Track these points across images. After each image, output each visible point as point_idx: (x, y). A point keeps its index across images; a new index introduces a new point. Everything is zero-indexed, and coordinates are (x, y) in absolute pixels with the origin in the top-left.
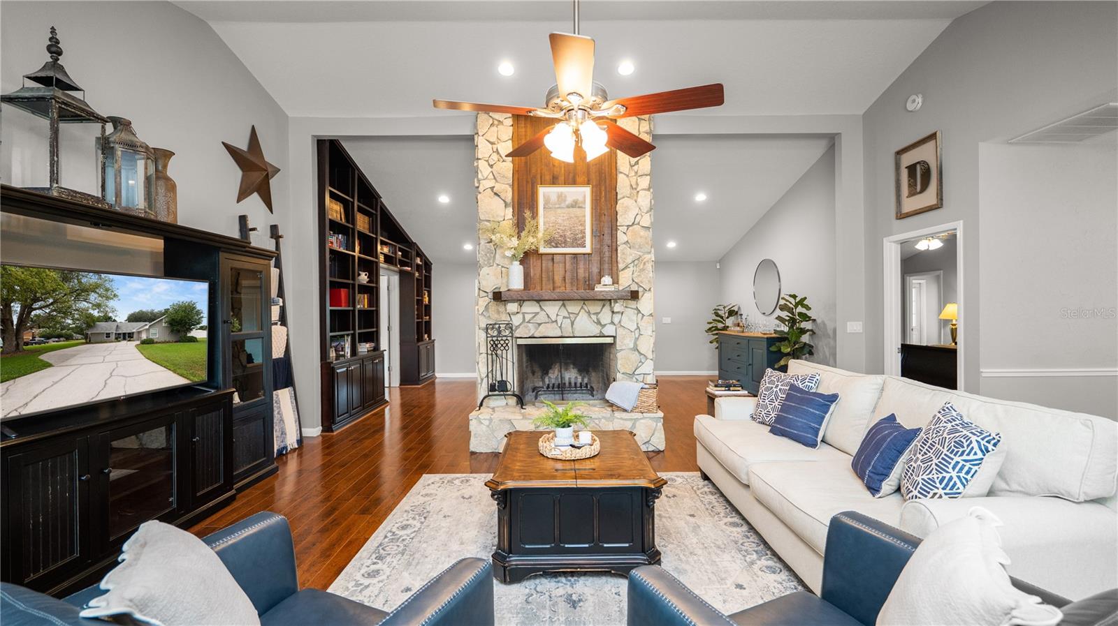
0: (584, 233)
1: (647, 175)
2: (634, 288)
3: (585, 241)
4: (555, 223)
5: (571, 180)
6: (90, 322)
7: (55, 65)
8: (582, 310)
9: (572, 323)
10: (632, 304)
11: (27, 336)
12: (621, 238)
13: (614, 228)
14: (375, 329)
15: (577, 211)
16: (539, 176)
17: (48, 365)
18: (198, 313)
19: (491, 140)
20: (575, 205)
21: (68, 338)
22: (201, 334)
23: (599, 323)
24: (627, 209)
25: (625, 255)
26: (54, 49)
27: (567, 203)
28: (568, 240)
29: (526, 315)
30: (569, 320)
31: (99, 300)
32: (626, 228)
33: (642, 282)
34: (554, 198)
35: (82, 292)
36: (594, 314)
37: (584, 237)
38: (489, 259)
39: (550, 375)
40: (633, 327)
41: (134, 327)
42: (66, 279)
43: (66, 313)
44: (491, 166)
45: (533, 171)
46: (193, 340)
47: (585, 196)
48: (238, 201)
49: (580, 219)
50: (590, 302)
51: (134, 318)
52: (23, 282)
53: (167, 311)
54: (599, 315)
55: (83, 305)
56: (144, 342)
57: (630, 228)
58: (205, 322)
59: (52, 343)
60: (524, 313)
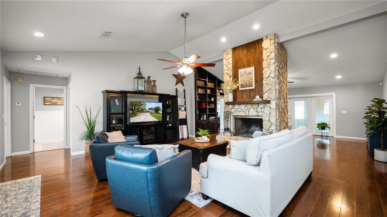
0: (252, 82)
1: (273, 59)
2: (269, 99)
3: (253, 85)
4: (244, 80)
5: (249, 66)
6: (143, 109)
7: (140, 72)
8: (252, 107)
9: (249, 112)
10: (268, 105)
11: (135, 111)
12: (264, 82)
13: (262, 79)
14: (215, 113)
15: (250, 75)
16: (239, 67)
17: (137, 115)
18: (160, 108)
19: (227, 59)
20: (250, 73)
21: (140, 112)
22: (161, 112)
23: (257, 111)
24: (266, 72)
25: (265, 88)
26: (140, 69)
27: (247, 73)
28: (248, 85)
29: (235, 109)
30: (248, 111)
31: (144, 106)
32: (266, 78)
33: (271, 97)
34: (243, 72)
35: (142, 105)
36: (256, 108)
37: (252, 83)
38: (226, 93)
39: (251, 128)
40: (269, 113)
41: (149, 110)
42: (139, 103)
43: (140, 108)
44: (227, 66)
45: (238, 65)
46: (159, 113)
47: (252, 70)
48: (176, 85)
49: (251, 78)
50: (254, 105)
51: (149, 109)
52: (134, 104)
53: (154, 108)
54: (257, 109)
55: (142, 107)
56: (151, 113)
57: (268, 78)
58: (161, 110)
59: (138, 112)
60: (235, 108)
